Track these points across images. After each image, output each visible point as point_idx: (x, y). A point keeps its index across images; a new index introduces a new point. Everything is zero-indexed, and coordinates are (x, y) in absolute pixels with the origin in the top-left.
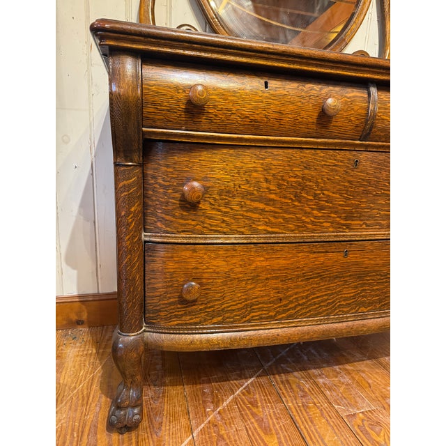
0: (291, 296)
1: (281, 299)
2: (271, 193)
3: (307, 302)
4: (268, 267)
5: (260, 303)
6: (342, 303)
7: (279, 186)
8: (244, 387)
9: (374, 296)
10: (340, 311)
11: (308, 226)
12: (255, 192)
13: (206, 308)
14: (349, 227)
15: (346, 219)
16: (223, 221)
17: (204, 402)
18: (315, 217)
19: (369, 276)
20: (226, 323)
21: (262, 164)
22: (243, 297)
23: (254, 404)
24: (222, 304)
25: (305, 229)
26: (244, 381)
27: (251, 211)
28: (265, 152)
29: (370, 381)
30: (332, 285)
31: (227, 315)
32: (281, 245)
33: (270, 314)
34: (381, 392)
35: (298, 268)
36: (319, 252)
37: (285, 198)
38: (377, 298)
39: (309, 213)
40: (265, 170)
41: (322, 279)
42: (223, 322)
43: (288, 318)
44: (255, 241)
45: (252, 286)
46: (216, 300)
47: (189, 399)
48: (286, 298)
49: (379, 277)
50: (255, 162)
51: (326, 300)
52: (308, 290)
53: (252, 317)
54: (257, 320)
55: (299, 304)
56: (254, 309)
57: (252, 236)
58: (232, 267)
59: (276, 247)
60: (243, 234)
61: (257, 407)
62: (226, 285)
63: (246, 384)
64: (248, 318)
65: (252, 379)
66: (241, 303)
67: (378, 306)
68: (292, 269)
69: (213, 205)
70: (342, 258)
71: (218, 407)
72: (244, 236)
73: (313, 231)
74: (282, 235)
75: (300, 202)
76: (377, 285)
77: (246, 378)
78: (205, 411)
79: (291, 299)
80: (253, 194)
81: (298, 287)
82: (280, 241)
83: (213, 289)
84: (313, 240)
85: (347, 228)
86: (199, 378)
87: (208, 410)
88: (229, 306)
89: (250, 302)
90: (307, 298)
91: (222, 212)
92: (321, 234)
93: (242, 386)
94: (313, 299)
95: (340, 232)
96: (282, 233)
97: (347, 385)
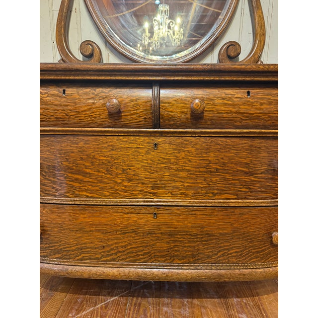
0: (112, 245)
1: (104, 247)
2: (86, 168)
3: (126, 250)
4: (91, 222)
5: (88, 248)
6: (158, 254)
7: (92, 163)
8: (106, 302)
10: (156, 260)
11: (120, 193)
12: (74, 168)
13: (49, 247)
14: (155, 195)
15: (153, 188)
16: (53, 188)
17: (72, 308)
18: (126, 186)
19: (180, 235)
20: (64, 259)
21: (77, 147)
22: (74, 242)
24: (60, 246)
25: (118, 195)
26: (109, 297)
27: (72, 181)
28: (78, 139)
30: (146, 239)
31: (65, 253)
32: (99, 206)
33: (97, 256)
35: (115, 224)
36: (131, 213)
37: (99, 171)
38: (190, 253)
39: (120, 183)
40: (79, 151)
41: (136, 234)
42: (62, 258)
43: (111, 260)
44: (78, 203)
45: (80, 235)
46: (55, 243)
47: (64, 304)
48: (108, 246)
49: (189, 237)
50: (71, 146)
51: (142, 251)
52: (126, 242)
53: (83, 257)
54: (87, 259)
55: (120, 252)
56: (83, 251)
57: (75, 199)
58: (63, 220)
59: (95, 208)
60: (68, 197)
62: (61, 232)
63: (109, 300)
64: (80, 257)
65: (116, 297)
66: (73, 246)
68: (111, 225)
69: (45, 176)
70: (152, 219)
71: (78, 314)
72: (70, 199)
73: (125, 197)
74: (99, 199)
75: (111, 175)
76: (188, 243)
77: (112, 296)
78: (68, 315)
79: (112, 247)
80: (72, 169)
81: (117, 238)
82: (98, 204)
83: (52, 234)
84: (125, 204)
85: (154, 195)
86: (82, 289)
87: (70, 315)
88: (65, 248)
89: (80, 246)
90: (125, 247)
91: (51, 181)
92: (132, 200)
93: (105, 301)
94: (130, 248)
95: (148, 198)
96: (100, 198)
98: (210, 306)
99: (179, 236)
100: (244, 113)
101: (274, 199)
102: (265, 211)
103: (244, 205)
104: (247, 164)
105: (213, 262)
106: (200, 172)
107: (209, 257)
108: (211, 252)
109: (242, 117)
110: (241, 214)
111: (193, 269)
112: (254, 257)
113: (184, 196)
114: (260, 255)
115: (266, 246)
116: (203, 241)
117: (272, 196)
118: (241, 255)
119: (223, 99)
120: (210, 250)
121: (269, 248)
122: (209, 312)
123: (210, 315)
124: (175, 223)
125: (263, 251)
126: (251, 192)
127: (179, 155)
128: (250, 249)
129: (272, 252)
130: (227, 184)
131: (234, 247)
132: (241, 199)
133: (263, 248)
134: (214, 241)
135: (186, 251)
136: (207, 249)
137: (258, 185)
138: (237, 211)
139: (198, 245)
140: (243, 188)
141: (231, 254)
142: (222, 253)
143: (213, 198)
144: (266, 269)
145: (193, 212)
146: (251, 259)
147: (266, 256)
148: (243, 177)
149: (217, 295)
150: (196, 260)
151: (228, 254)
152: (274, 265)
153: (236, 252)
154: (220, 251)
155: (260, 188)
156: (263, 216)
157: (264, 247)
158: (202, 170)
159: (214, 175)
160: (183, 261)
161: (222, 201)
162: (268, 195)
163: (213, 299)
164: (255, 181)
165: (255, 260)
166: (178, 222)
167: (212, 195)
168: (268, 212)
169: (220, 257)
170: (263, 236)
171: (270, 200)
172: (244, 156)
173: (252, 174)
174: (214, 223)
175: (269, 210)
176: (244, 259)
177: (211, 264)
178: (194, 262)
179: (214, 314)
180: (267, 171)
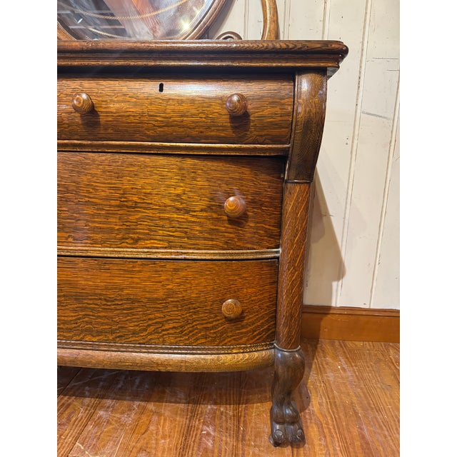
19: (90, 299)
49: (104, 303)
67: (110, 337)
76: (103, 312)
98: (167, 413)
99: (89, 302)
100: (156, 116)
101: (224, 249)
102: (211, 266)
103: (180, 257)
104: (178, 195)
105: (141, 341)
106: (111, 206)
107: (134, 333)
108: (137, 326)
109: (154, 123)
110: (176, 270)
111: (113, 351)
112: (202, 336)
113: (91, 242)
114: (210, 333)
115: (219, 320)
116: (124, 309)
117: (221, 244)
118: (182, 332)
119: (125, 95)
120: (136, 324)
121: (222, 324)
122: (162, 421)
123: (162, 424)
124: (83, 282)
125: (213, 328)
126: (188, 238)
127: (79, 180)
128: (195, 323)
129: (229, 330)
130: (152, 226)
131: (171, 320)
132: (175, 247)
133: (214, 323)
134: (140, 310)
135: (102, 324)
136: (130, 321)
137: (198, 228)
138: (170, 266)
139: (118, 315)
140: (176, 231)
141: (166, 330)
142: (152, 328)
143: (134, 246)
144: (221, 356)
145: (107, 267)
146: (197, 339)
147: (221, 336)
148: (175, 216)
149: (186, 399)
150: (116, 337)
151: (163, 330)
152: (234, 351)
153: (174, 328)
154: (149, 325)
155: (201, 232)
156: (208, 275)
157: (216, 321)
158: (113, 203)
159: (131, 211)
160: (98, 338)
161: (146, 250)
162: (214, 242)
163: (178, 405)
164: (193, 222)
165: (203, 341)
166: (86, 280)
167: (132, 241)
168: (217, 268)
169: (150, 334)
170: (211, 305)
171: (217, 251)
172: (173, 184)
173: (187, 212)
174: (137, 283)
175: (217, 266)
176: (186, 339)
177: (139, 344)
178: (114, 340)
179: (167, 423)
180: (210, 208)
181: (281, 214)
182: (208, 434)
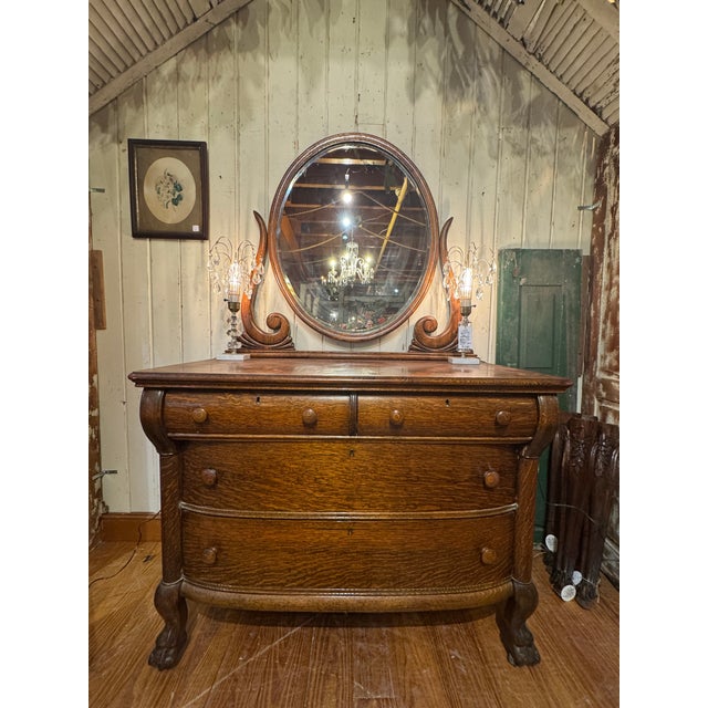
0: (300, 567)
1: (290, 569)
2: (275, 477)
3: (315, 573)
4: (277, 540)
5: (271, 571)
6: (353, 577)
7: (282, 471)
9: (386, 574)
10: (350, 585)
11: (311, 505)
12: (262, 477)
14: (351, 507)
15: (348, 499)
16: (236, 499)
17: (243, 648)
18: (318, 498)
19: (378, 554)
20: (242, 585)
21: (266, 454)
22: (256, 564)
23: (282, 661)
24: (238, 569)
25: (309, 508)
26: (289, 629)
28: (268, 446)
29: (409, 657)
30: (340, 560)
31: (243, 578)
33: (281, 581)
34: (413, 675)
35: (304, 542)
36: (323, 529)
37: (288, 481)
38: (389, 576)
39: (311, 494)
40: (269, 459)
41: (328, 554)
42: (239, 584)
43: (298, 586)
44: (264, 517)
45: (263, 555)
46: (233, 565)
47: (232, 641)
48: (295, 568)
49: (389, 556)
50: (260, 453)
51: (335, 573)
52: (315, 563)
53: (265, 583)
54: (269, 585)
55: (308, 575)
56: (265, 576)
57: (260, 512)
58: (245, 537)
60: (253, 510)
61: (283, 665)
62: (240, 552)
63: (289, 633)
64: (261, 583)
65: (298, 628)
66: (254, 569)
67: (392, 584)
68: (299, 543)
70: (346, 535)
71: (251, 656)
72: (254, 512)
73: (316, 510)
74: (288, 513)
75: (302, 485)
76: (388, 563)
78: (238, 659)
79: (300, 569)
80: (260, 478)
81: (306, 559)
84: (316, 518)
87: (240, 659)
88: (244, 571)
89: (261, 569)
90: (315, 570)
92: (324, 513)
93: (284, 635)
94: (321, 571)
95: (343, 512)
96: (288, 511)
97: (382, 657)
100: (444, 422)
104: (449, 471)
105: (417, 586)
106: (400, 481)
107: (411, 579)
108: (413, 573)
109: (441, 426)
110: (446, 528)
112: (463, 578)
113: (382, 508)
114: (469, 576)
115: (476, 564)
116: (405, 560)
117: (478, 506)
118: (448, 576)
119: (422, 408)
122: (413, 648)
123: (414, 651)
125: (472, 571)
126: (455, 502)
127: (377, 463)
128: (458, 569)
129: (483, 572)
130: (429, 494)
131: (439, 567)
132: (445, 510)
133: (473, 567)
134: (417, 560)
136: (409, 570)
137: (462, 494)
138: (441, 524)
139: (399, 565)
140: (447, 498)
141: (437, 575)
142: (426, 574)
143: (415, 510)
144: (477, 593)
145: (393, 527)
146: (460, 581)
147: (477, 577)
148: (446, 486)
150: (397, 584)
151: (434, 576)
153: (442, 573)
154: (423, 573)
155: (464, 497)
157: (474, 565)
158: (402, 478)
159: (415, 484)
160: (381, 585)
161: (424, 513)
162: (474, 504)
164: (459, 490)
165: (464, 582)
166: (376, 539)
167: (413, 507)
168: (476, 524)
169: (424, 579)
170: (471, 553)
171: (476, 511)
172: (445, 463)
173: (455, 482)
174: (416, 539)
175: (475, 522)
176: (451, 582)
177: (415, 588)
178: (394, 587)
179: (419, 649)
180: (471, 479)
181: (516, 478)
182: (457, 659)
